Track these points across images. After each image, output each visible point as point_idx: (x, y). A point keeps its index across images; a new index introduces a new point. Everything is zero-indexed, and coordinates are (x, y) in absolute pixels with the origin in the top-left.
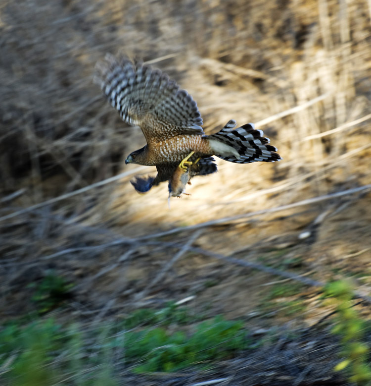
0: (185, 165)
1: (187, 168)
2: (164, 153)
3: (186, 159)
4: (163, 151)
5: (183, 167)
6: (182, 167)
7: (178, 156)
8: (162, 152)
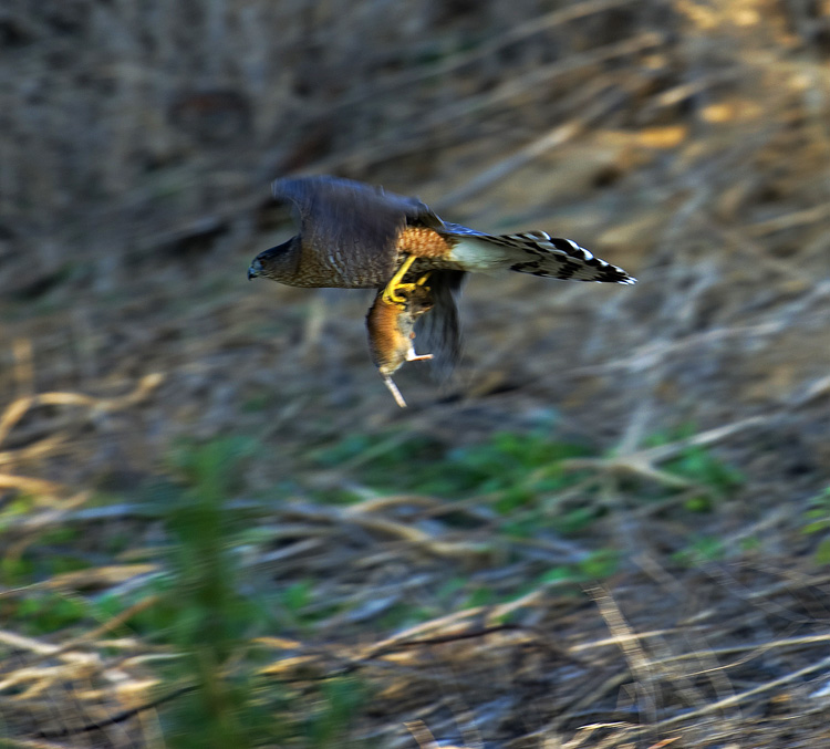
0: (400, 293)
1: (403, 300)
2: (337, 262)
3: (398, 277)
4: (335, 259)
5: (396, 299)
6: (391, 300)
7: (370, 274)
8: (332, 261)
